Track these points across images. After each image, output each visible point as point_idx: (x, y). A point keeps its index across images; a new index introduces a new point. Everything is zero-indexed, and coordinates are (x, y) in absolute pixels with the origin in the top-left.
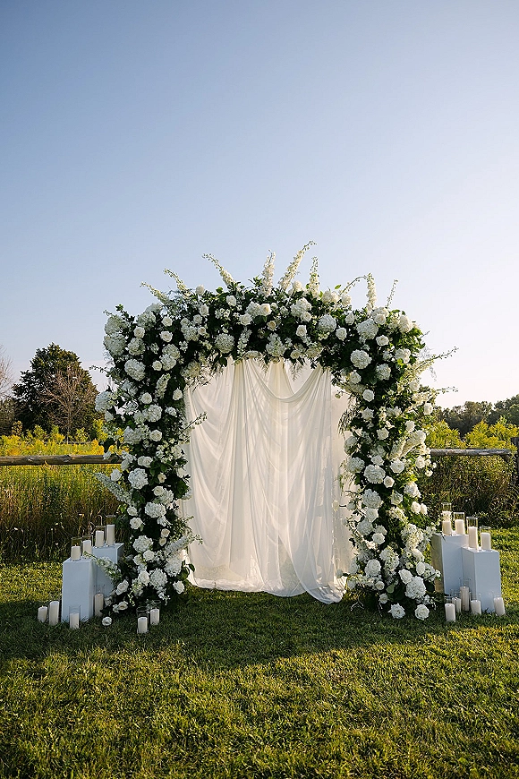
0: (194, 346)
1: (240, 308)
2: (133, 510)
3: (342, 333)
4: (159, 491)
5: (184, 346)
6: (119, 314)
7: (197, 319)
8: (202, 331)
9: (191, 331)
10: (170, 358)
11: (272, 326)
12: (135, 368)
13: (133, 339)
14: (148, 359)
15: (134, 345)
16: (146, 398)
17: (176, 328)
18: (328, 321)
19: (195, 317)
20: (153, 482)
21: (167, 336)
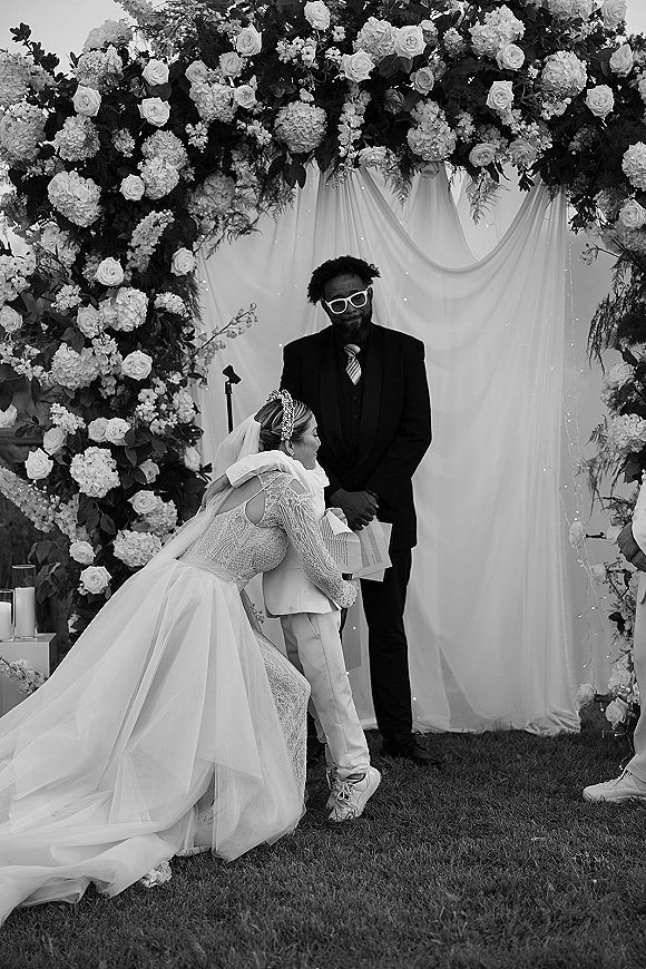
0: (226, 136)
1: (339, 34)
2: (82, 550)
3: (602, 100)
4: (144, 502)
5: (199, 136)
6: (20, 49)
7: (230, 64)
8: (246, 95)
9: (216, 93)
10: (162, 167)
11: (423, 80)
12: (76, 194)
13: (70, 122)
14: (106, 168)
15: (73, 135)
16: (108, 271)
17: (177, 91)
18: (566, 68)
19: (224, 58)
20: (131, 481)
21: (156, 110)
